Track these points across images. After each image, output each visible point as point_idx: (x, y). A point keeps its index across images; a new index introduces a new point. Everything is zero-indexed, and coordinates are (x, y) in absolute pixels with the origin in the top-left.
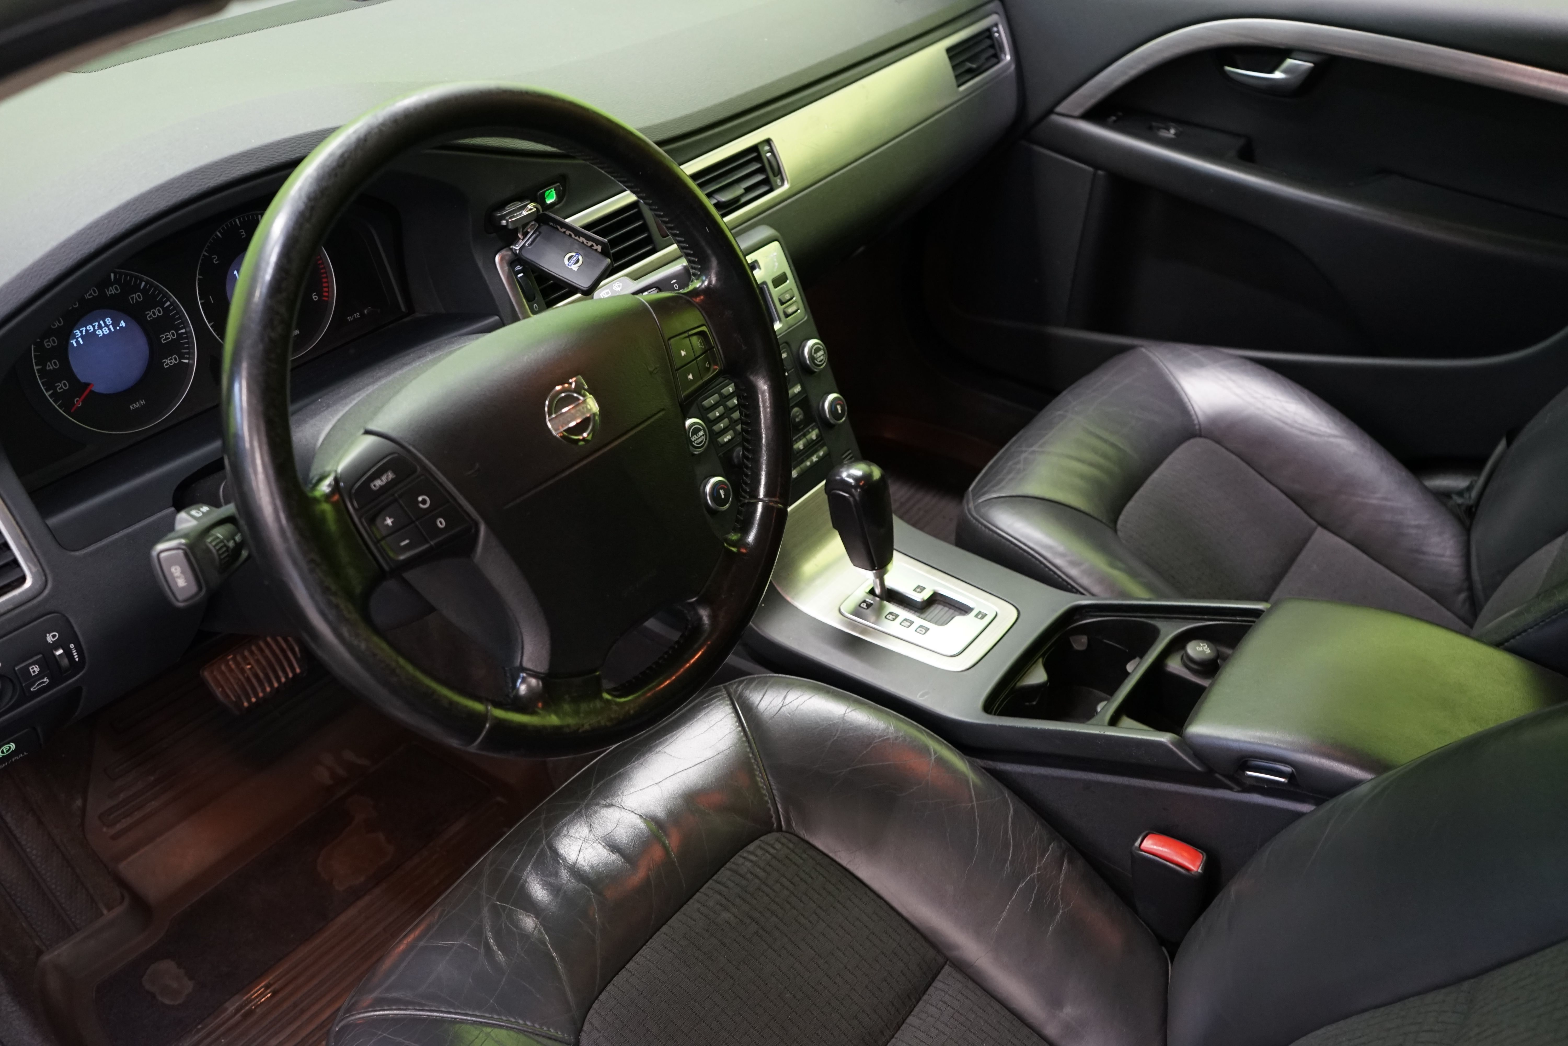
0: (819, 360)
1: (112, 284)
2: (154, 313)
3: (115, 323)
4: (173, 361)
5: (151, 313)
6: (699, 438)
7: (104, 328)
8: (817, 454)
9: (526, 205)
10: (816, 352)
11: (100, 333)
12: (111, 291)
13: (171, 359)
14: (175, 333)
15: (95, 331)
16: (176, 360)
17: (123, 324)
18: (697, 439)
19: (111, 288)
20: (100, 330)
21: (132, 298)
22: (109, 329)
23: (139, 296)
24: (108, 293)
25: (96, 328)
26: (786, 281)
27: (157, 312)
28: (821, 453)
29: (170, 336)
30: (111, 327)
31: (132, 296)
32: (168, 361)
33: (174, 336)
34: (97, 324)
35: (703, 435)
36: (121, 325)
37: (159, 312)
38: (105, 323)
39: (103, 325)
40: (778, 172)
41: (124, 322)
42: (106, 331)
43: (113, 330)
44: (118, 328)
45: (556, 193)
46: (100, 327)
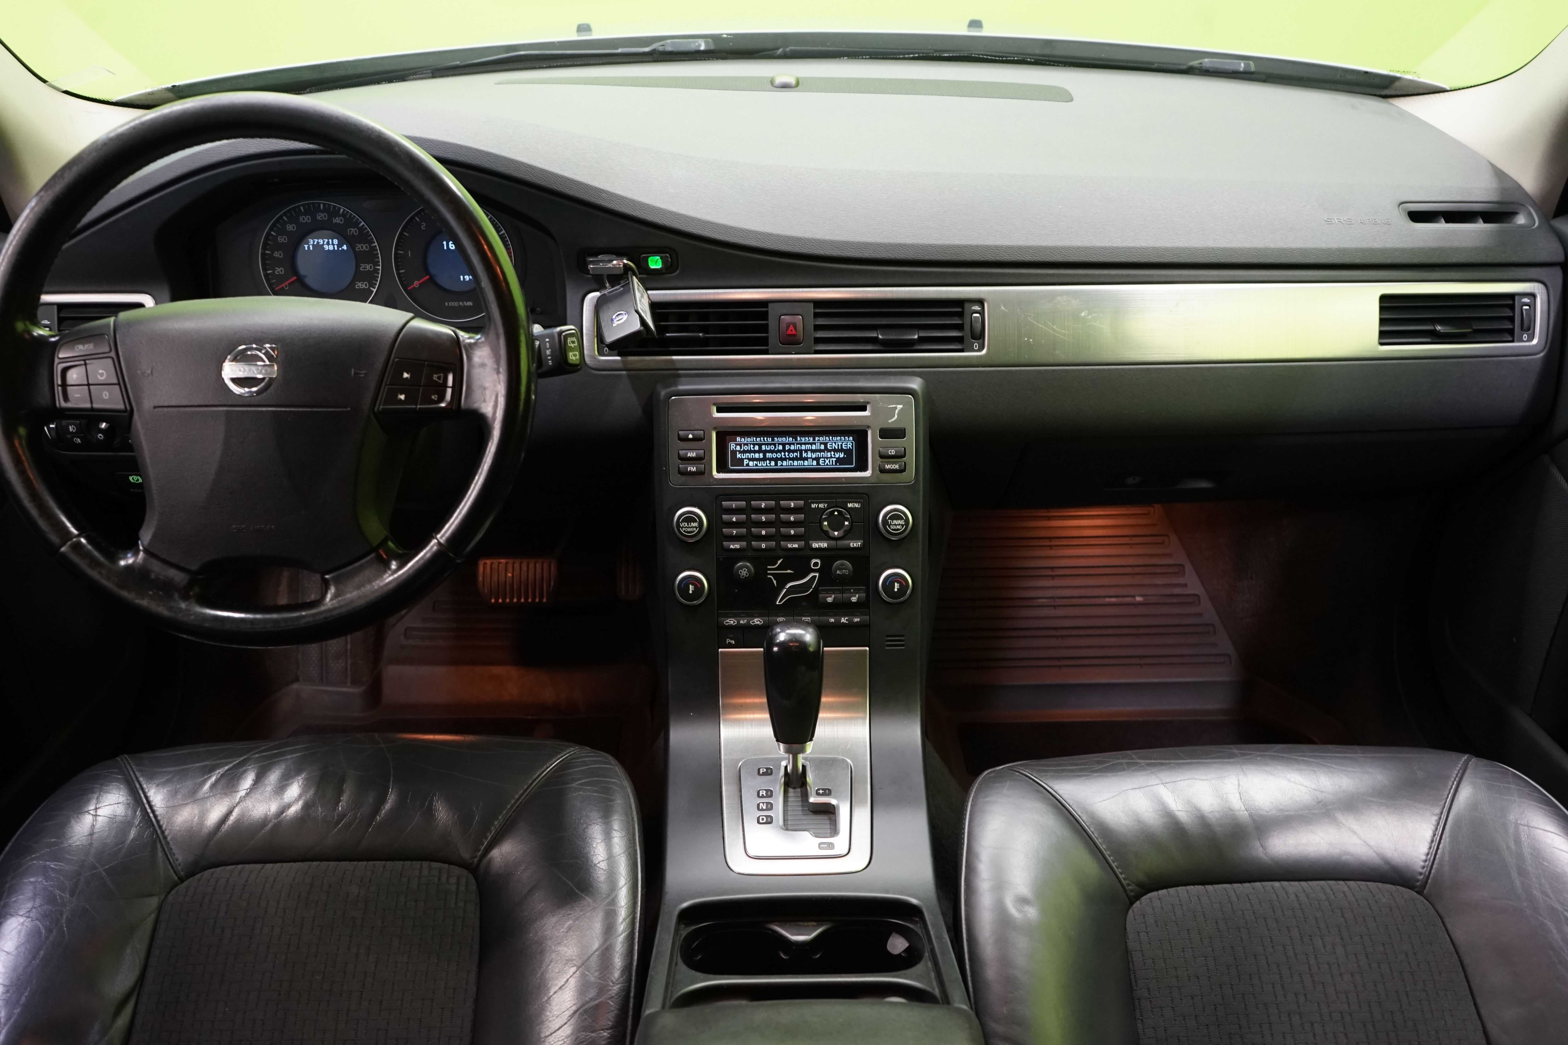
0: (892, 527)
1: (339, 216)
2: (362, 247)
3: (340, 245)
4: (364, 286)
5: (360, 246)
6: (689, 527)
7: (330, 245)
8: (851, 617)
9: (613, 261)
10: (892, 518)
11: (326, 247)
12: (337, 220)
13: (363, 284)
14: (372, 266)
15: (323, 244)
16: (366, 285)
17: (345, 247)
18: (686, 527)
19: (337, 218)
20: (327, 246)
21: (350, 231)
22: (334, 248)
23: (356, 231)
24: (334, 221)
25: (325, 243)
26: (904, 438)
27: (364, 247)
28: (856, 620)
29: (368, 267)
30: (336, 246)
31: (350, 229)
32: (360, 284)
33: (371, 268)
34: (327, 240)
35: (696, 528)
36: (343, 248)
37: (366, 247)
38: (332, 242)
39: (331, 243)
40: (979, 336)
41: (347, 247)
42: (331, 248)
43: (336, 249)
44: (340, 249)
45: (662, 262)
46: (328, 244)
